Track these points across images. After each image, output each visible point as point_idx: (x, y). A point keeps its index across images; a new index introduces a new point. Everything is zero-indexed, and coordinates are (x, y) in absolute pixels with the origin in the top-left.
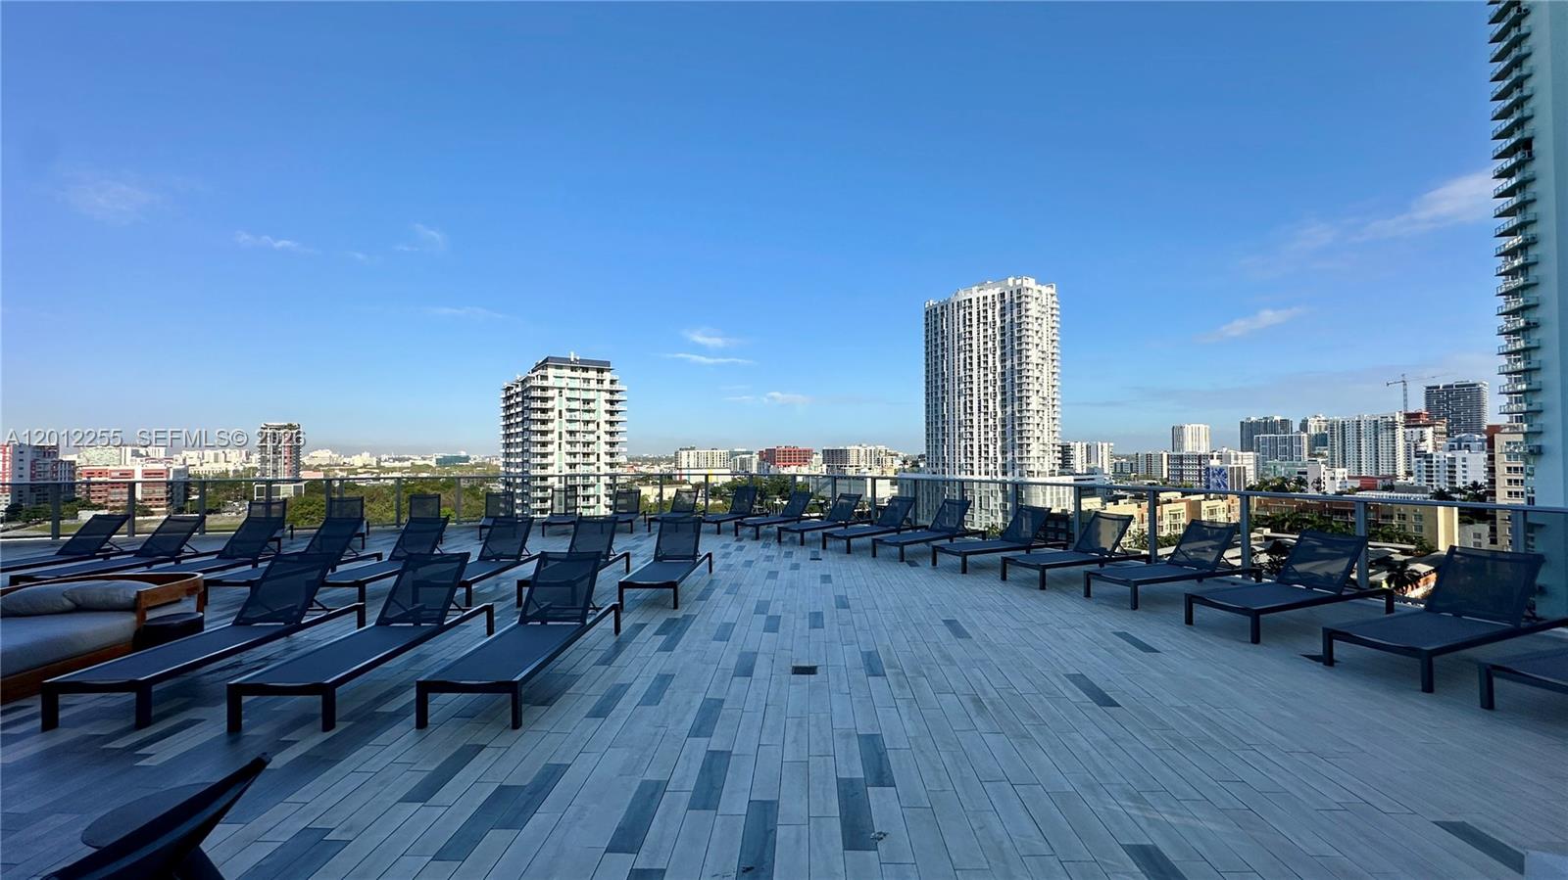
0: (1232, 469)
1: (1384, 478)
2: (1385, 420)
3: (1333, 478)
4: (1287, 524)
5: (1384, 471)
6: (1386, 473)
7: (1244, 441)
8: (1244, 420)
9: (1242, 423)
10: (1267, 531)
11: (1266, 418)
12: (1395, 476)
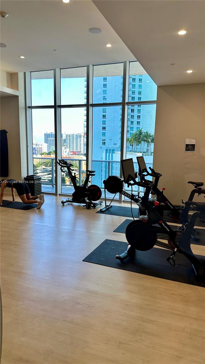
0: (38, 148)
1: (78, 152)
2: (79, 134)
3: (66, 152)
4: (49, 164)
5: (78, 150)
6: (79, 151)
7: (46, 140)
8: (45, 133)
9: (45, 134)
10: (44, 167)
11: (52, 133)
12: (81, 151)
